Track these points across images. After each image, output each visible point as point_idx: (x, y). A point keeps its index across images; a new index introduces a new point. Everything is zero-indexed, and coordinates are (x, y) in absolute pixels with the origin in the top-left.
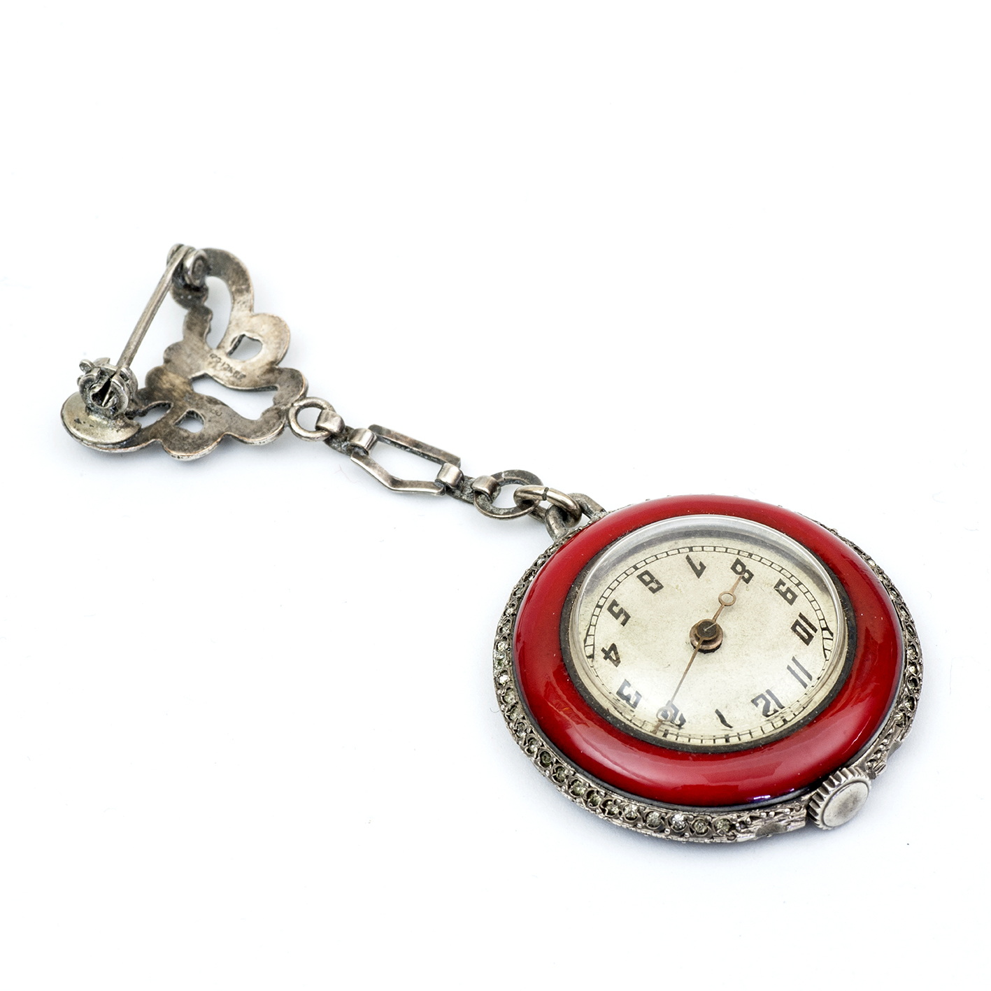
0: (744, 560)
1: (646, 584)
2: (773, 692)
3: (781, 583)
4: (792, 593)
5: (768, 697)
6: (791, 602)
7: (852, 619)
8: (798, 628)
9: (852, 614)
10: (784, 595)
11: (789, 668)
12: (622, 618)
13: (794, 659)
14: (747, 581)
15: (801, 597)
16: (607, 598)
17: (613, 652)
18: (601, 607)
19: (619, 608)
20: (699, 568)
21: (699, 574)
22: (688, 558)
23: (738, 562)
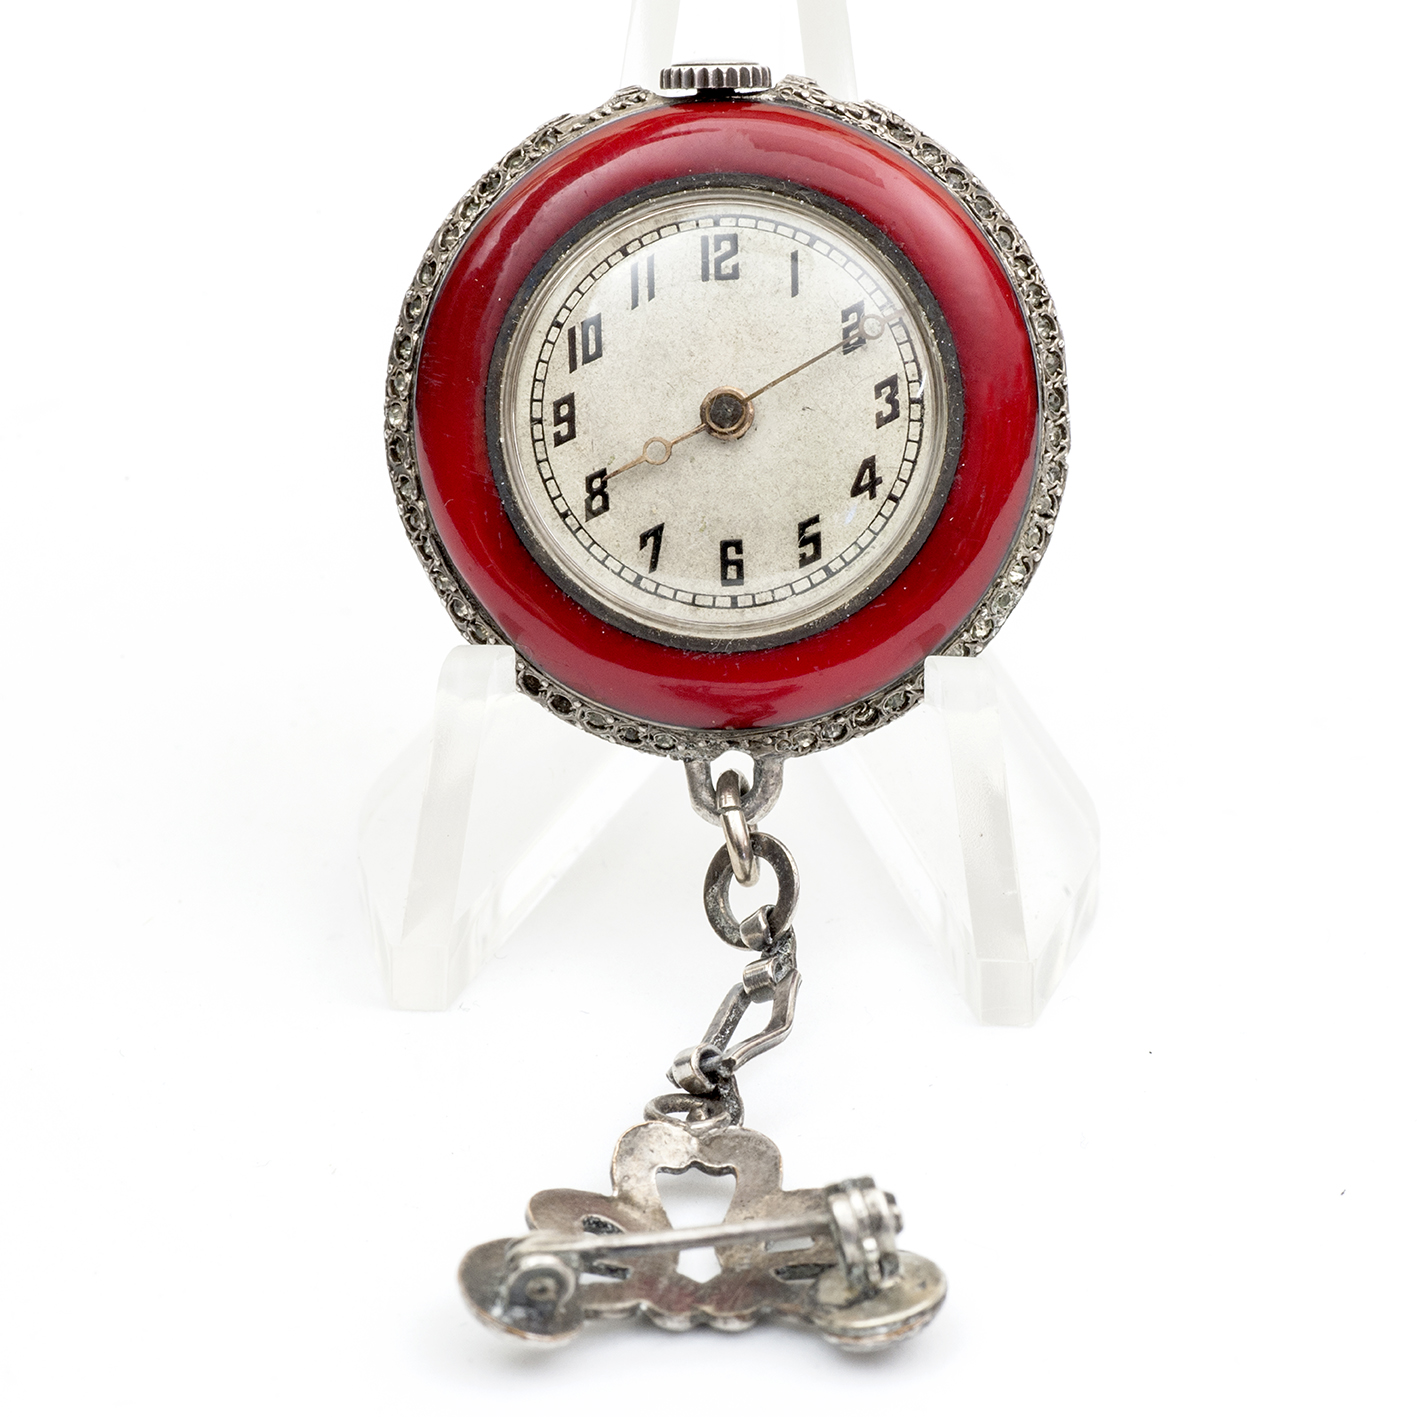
0: (580, 511)
1: (739, 564)
2: (700, 273)
3: (559, 440)
4: (557, 411)
5: (712, 270)
6: (569, 400)
7: (519, 297)
8: (592, 349)
9: (513, 308)
10: (570, 419)
11: (651, 296)
12: (811, 530)
13: (635, 305)
14: (602, 474)
15: (551, 397)
16: (808, 577)
17: (862, 484)
18: (826, 569)
19: (803, 550)
20: (651, 540)
21: (657, 533)
22: (654, 566)
23: (592, 514)
